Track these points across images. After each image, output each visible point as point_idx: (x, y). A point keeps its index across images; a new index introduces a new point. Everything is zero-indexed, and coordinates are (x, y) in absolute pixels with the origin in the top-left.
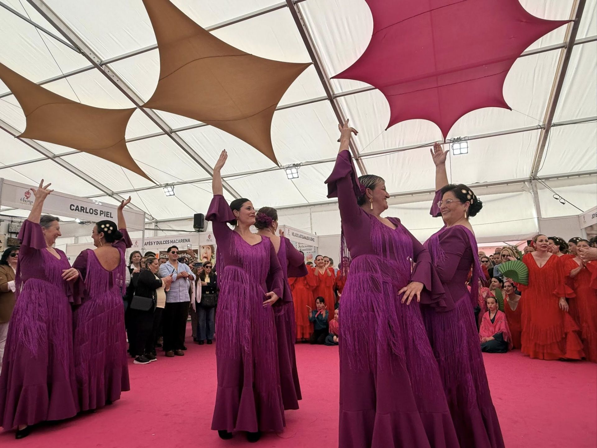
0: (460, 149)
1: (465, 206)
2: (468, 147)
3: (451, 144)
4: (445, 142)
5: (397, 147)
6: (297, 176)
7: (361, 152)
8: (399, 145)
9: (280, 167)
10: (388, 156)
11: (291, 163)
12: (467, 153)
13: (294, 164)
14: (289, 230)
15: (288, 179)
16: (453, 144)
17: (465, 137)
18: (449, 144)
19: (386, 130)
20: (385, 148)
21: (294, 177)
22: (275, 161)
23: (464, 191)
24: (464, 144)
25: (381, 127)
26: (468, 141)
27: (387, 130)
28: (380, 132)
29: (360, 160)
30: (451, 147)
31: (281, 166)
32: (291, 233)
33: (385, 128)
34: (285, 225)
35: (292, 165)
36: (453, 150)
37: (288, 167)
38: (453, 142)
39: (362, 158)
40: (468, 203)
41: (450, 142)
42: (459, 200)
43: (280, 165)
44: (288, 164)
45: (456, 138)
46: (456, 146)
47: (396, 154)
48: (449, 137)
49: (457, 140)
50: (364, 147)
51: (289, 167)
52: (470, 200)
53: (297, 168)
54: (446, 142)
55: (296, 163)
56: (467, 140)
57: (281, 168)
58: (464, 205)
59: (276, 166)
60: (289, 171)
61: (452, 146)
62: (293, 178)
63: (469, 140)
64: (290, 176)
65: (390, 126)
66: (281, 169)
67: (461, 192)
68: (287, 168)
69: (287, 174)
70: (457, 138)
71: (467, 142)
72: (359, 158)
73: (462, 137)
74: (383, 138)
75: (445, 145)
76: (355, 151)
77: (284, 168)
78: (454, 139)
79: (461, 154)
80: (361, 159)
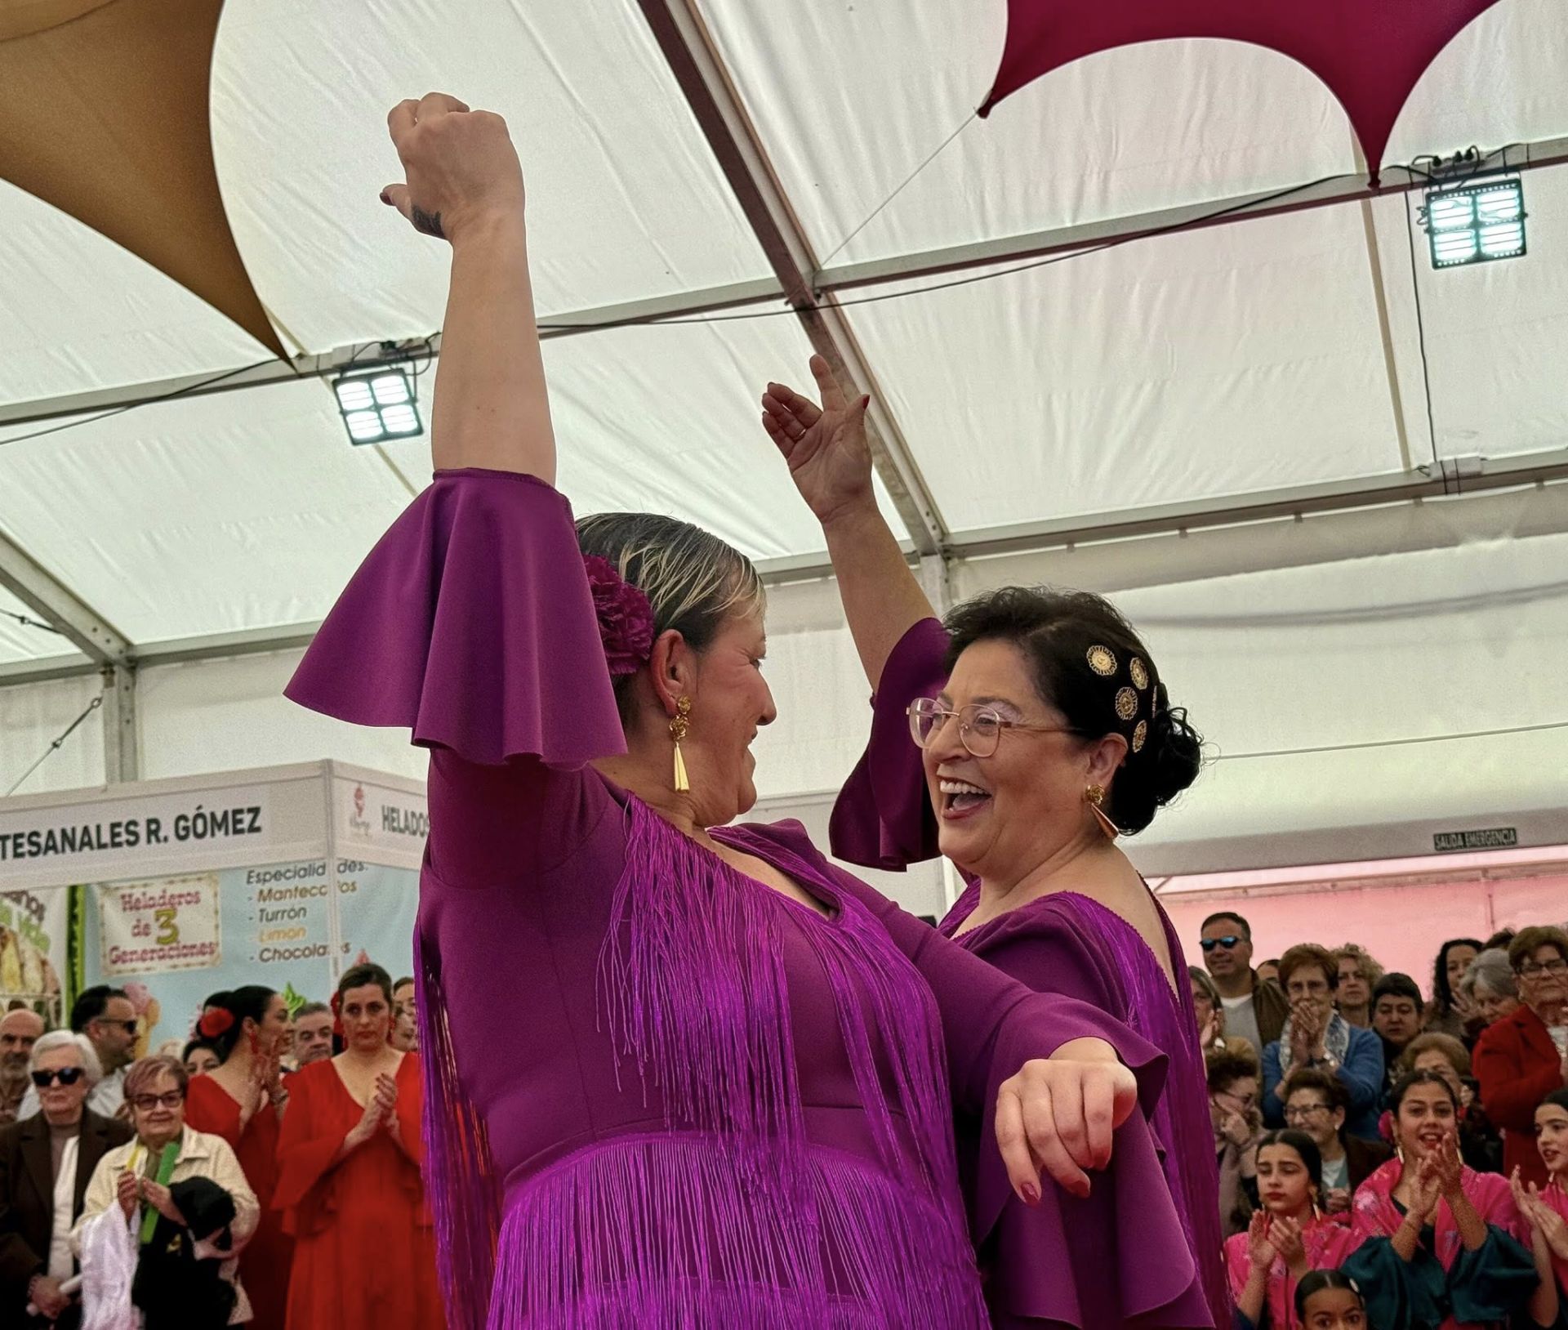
0: (1476, 225)
1: (1093, 766)
2: (1523, 216)
3: (1417, 197)
4: (1375, 181)
5: (1068, 224)
6: (414, 426)
7: (833, 258)
8: (1076, 212)
9: (296, 368)
10: (1011, 280)
11: (365, 338)
12: (1523, 251)
13: (388, 345)
14: (359, 794)
15: (355, 442)
16: (1429, 197)
17: (1504, 149)
18: (1402, 195)
19: (984, 112)
20: (986, 233)
21: (391, 429)
22: (256, 321)
23: (1102, 661)
24: (1498, 202)
25: (952, 91)
26: (1525, 176)
27: (996, 109)
28: (948, 125)
29: (825, 315)
30: (1416, 215)
31: (300, 356)
32: (373, 815)
33: (979, 102)
34: (327, 767)
35: (374, 353)
36: (1430, 231)
37: (345, 369)
38: (1431, 182)
39: (840, 296)
40: (1116, 743)
41: (1412, 186)
42: (1057, 719)
43: (292, 351)
44: (350, 343)
45: (1446, 154)
46: (1451, 211)
47: (1063, 266)
48: (1399, 151)
49: (1453, 168)
50: (853, 224)
51: (353, 365)
52: (1128, 729)
53: (408, 367)
54: (1385, 181)
55: (399, 337)
56: (1516, 168)
57: (303, 367)
58: (1085, 760)
59: (270, 355)
60: (354, 393)
61: (1426, 212)
62: (387, 436)
63: (1530, 165)
64: (366, 426)
65: (1008, 80)
66: (301, 376)
67: (1085, 664)
68: (342, 368)
69: (344, 413)
70: (1451, 154)
71: (1518, 183)
72: (822, 302)
73: (1484, 148)
74: (972, 162)
75: (1376, 201)
76: (787, 255)
77: (320, 373)
78: (1437, 161)
79: (1479, 258)
80: (833, 306)
